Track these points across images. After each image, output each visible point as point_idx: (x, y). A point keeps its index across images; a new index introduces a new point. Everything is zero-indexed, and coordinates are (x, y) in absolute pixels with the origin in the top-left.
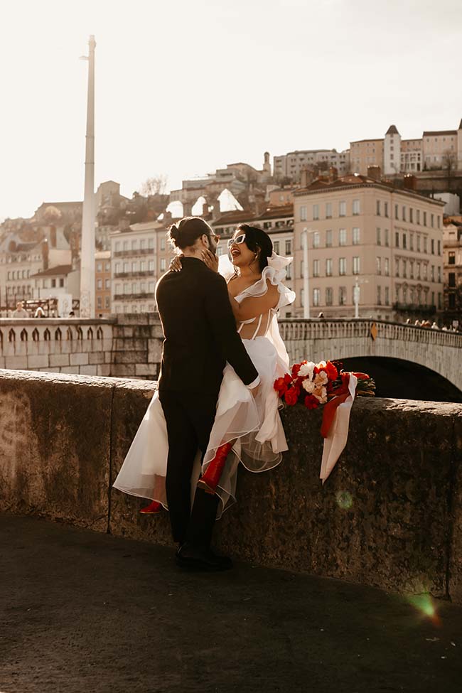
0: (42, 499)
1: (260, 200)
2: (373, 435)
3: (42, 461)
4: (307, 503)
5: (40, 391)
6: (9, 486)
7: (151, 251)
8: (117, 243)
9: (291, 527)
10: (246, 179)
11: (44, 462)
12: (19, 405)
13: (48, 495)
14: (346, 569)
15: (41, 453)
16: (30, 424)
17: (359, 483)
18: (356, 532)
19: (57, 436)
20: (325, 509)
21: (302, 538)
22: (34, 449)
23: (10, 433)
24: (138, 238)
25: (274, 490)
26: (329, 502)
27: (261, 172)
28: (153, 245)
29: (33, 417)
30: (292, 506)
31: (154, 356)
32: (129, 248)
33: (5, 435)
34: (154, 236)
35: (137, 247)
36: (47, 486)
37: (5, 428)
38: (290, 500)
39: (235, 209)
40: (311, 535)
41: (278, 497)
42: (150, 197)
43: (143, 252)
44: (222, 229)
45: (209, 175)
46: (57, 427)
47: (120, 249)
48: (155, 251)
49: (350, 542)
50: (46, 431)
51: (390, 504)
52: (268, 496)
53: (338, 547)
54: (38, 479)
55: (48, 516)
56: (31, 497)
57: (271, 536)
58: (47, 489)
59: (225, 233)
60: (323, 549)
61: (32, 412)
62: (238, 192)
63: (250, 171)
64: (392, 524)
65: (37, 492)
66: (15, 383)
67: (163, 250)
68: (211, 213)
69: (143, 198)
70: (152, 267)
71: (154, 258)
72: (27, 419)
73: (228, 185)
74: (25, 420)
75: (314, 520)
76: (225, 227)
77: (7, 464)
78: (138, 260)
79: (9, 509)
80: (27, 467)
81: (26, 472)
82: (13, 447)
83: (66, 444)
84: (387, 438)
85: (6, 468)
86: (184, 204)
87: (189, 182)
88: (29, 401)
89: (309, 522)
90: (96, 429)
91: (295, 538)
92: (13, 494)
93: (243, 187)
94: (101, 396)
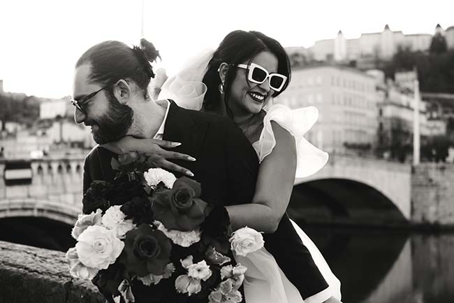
94: (52, 294)
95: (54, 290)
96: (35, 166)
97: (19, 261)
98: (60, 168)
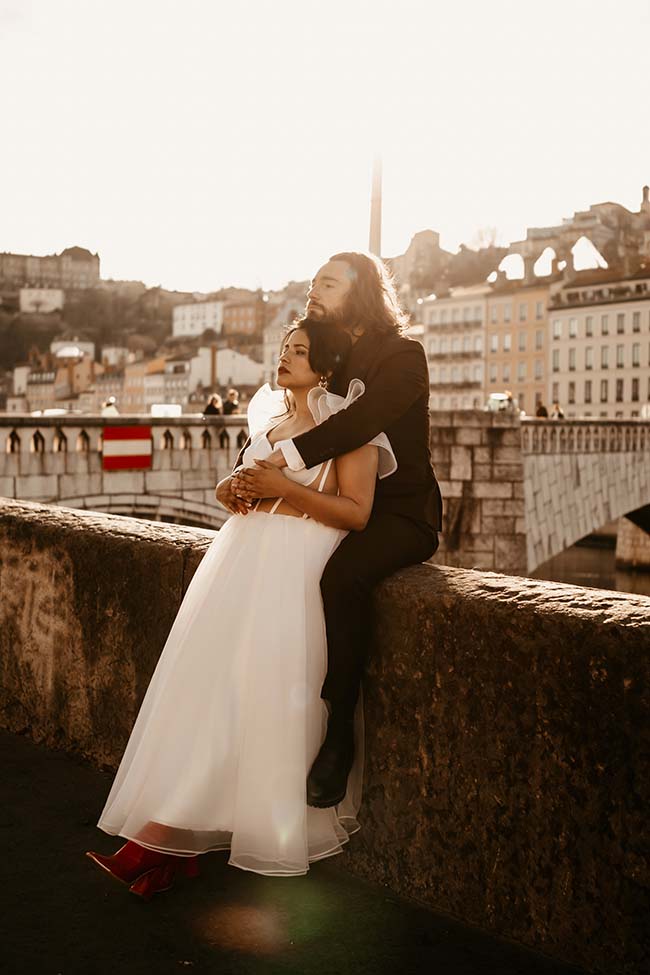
0: (86, 730)
1: (632, 253)
2: (601, 674)
3: (87, 667)
4: (481, 793)
5: (86, 549)
6: (44, 702)
7: (478, 324)
8: (432, 314)
9: (452, 834)
10: (615, 223)
11: (90, 669)
12: (59, 571)
13: (95, 727)
14: (544, 930)
15: (86, 654)
16: (72, 603)
17: (573, 767)
18: (565, 861)
19: (107, 627)
20: (511, 807)
21: (471, 857)
22: (77, 646)
23: (46, 617)
24: (461, 306)
25: (426, 762)
26: (518, 796)
27: (637, 214)
28: (482, 317)
29: (76, 591)
30: (456, 795)
31: (458, 470)
32: (448, 319)
33: (41, 619)
34: (482, 303)
35: (459, 318)
36: (92, 710)
37: (40, 608)
38: (452, 783)
39: (596, 267)
40: (486, 854)
41: (433, 775)
42: (481, 251)
43: (467, 325)
44: (577, 295)
45: (564, 219)
46: (107, 611)
47: (437, 321)
48: (484, 324)
49: (555, 879)
50: (92, 617)
51: (628, 816)
52: (416, 770)
53: (532, 884)
54: (82, 696)
55: (95, 760)
56: (71, 725)
57: (418, 845)
58: (92, 715)
59: (581, 298)
60: (505, 885)
61: (74, 584)
62: (602, 242)
63: (621, 212)
64: (630, 856)
65: (80, 718)
66: (54, 534)
67: (494, 322)
68: (562, 273)
69: (472, 252)
70: (479, 346)
71: (482, 333)
72: (68, 595)
73: (589, 233)
74: (66, 595)
75: (492, 828)
76: (580, 290)
77: (42, 665)
78: (460, 337)
79: (44, 740)
80: (67, 675)
81: (65, 682)
82: (50, 639)
83: (119, 643)
84: (627, 683)
85: (40, 672)
86: (526, 260)
87: (536, 230)
88: (71, 565)
89: (483, 828)
90: (159, 620)
91: (458, 856)
92: (49, 718)
93: (610, 235)
94: (167, 564)
95: (169, 559)
96: (158, 433)
97: (129, 530)
98: (206, 436)
